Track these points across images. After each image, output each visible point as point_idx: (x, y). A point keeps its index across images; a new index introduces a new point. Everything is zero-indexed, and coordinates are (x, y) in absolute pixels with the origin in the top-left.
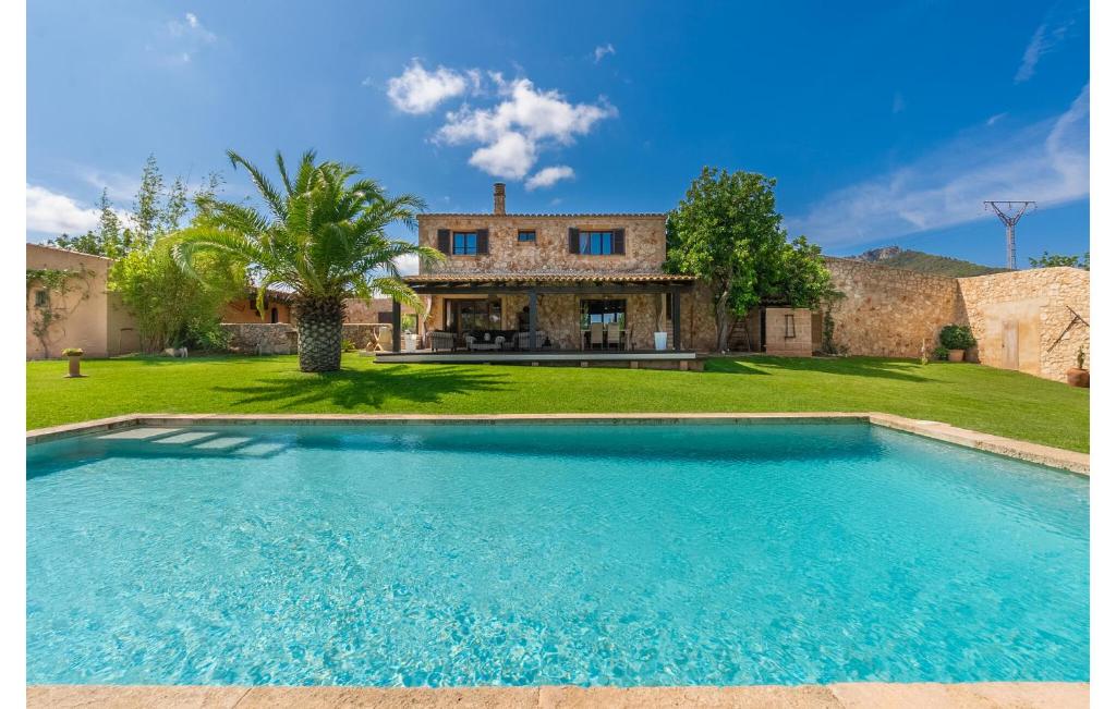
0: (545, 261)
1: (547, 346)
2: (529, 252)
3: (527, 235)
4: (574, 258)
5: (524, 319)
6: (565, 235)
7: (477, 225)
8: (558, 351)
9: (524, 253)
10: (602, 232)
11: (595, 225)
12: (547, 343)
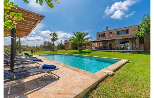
0: (113, 36)
1: (114, 49)
2: (111, 35)
3: (111, 33)
4: (118, 35)
5: (110, 45)
6: (117, 32)
7: (104, 33)
8: (116, 49)
9: (110, 36)
10: (124, 30)
11: (122, 29)
12: (114, 48)
